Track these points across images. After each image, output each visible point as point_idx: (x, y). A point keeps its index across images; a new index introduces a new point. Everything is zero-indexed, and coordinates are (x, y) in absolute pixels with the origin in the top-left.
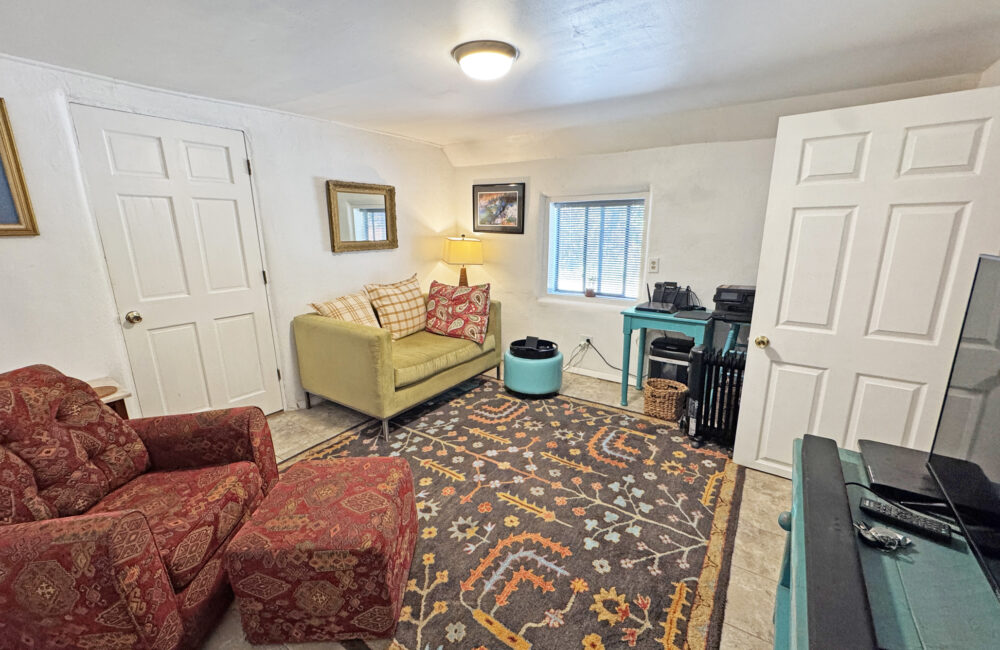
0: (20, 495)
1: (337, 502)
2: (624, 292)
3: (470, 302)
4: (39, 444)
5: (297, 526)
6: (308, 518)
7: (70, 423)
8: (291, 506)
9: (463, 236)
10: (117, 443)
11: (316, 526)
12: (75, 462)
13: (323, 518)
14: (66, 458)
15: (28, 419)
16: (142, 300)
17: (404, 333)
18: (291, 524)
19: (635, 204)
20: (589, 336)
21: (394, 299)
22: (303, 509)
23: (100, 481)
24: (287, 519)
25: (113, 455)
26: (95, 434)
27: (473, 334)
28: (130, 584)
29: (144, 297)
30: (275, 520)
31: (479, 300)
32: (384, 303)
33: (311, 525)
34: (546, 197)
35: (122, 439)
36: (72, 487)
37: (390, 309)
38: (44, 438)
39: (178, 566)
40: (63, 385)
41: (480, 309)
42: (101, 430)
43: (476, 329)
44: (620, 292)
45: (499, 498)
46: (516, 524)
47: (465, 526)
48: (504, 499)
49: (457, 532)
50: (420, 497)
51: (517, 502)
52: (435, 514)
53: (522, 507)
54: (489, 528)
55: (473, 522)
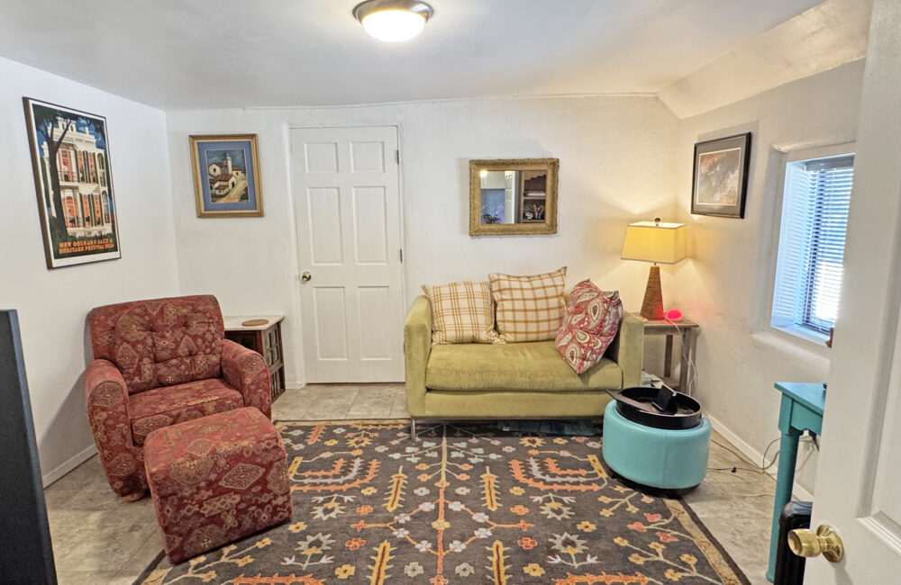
0: (141, 360)
3: (587, 314)
4: (163, 337)
7: (188, 331)
9: (658, 220)
10: (204, 352)
12: (176, 353)
14: (171, 350)
15: (163, 321)
16: (313, 264)
17: (521, 337)
21: (517, 294)
23: (185, 371)
25: (200, 358)
26: (195, 341)
27: (572, 357)
28: (99, 421)
29: (316, 262)
32: (504, 297)
34: (781, 154)
35: (208, 350)
36: (169, 367)
37: (508, 305)
38: (168, 335)
39: (137, 429)
40: (191, 308)
41: (593, 325)
42: (200, 341)
43: (579, 352)
45: (378, 546)
46: (343, 576)
47: (318, 544)
48: (380, 550)
49: (308, 543)
50: (343, 499)
51: (381, 562)
52: (325, 518)
53: (375, 569)
54: (324, 560)
55: (328, 545)
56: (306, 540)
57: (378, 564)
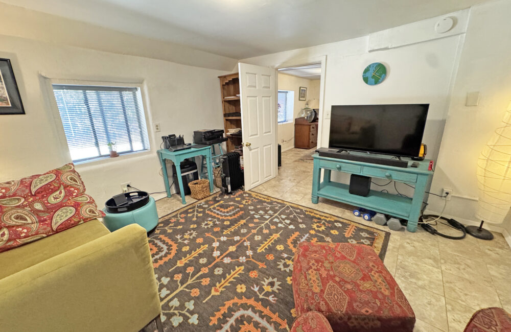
1: (354, 262)
2: (132, 148)
5: (380, 276)
6: (371, 272)
8: (367, 285)
11: (374, 267)
13: (368, 265)
18: (380, 280)
19: (126, 91)
20: (128, 183)
22: (365, 278)
24: (378, 283)
30: (382, 290)
31: (75, 181)
33: (375, 269)
34: (45, 78)
41: (82, 189)
44: (129, 149)
45: (263, 251)
46: (282, 246)
47: (286, 265)
48: (263, 250)
49: (289, 268)
50: (258, 291)
51: (266, 245)
52: (275, 280)
53: (270, 244)
54: (286, 256)
55: (281, 262)
56: (290, 270)
57: (268, 245)
